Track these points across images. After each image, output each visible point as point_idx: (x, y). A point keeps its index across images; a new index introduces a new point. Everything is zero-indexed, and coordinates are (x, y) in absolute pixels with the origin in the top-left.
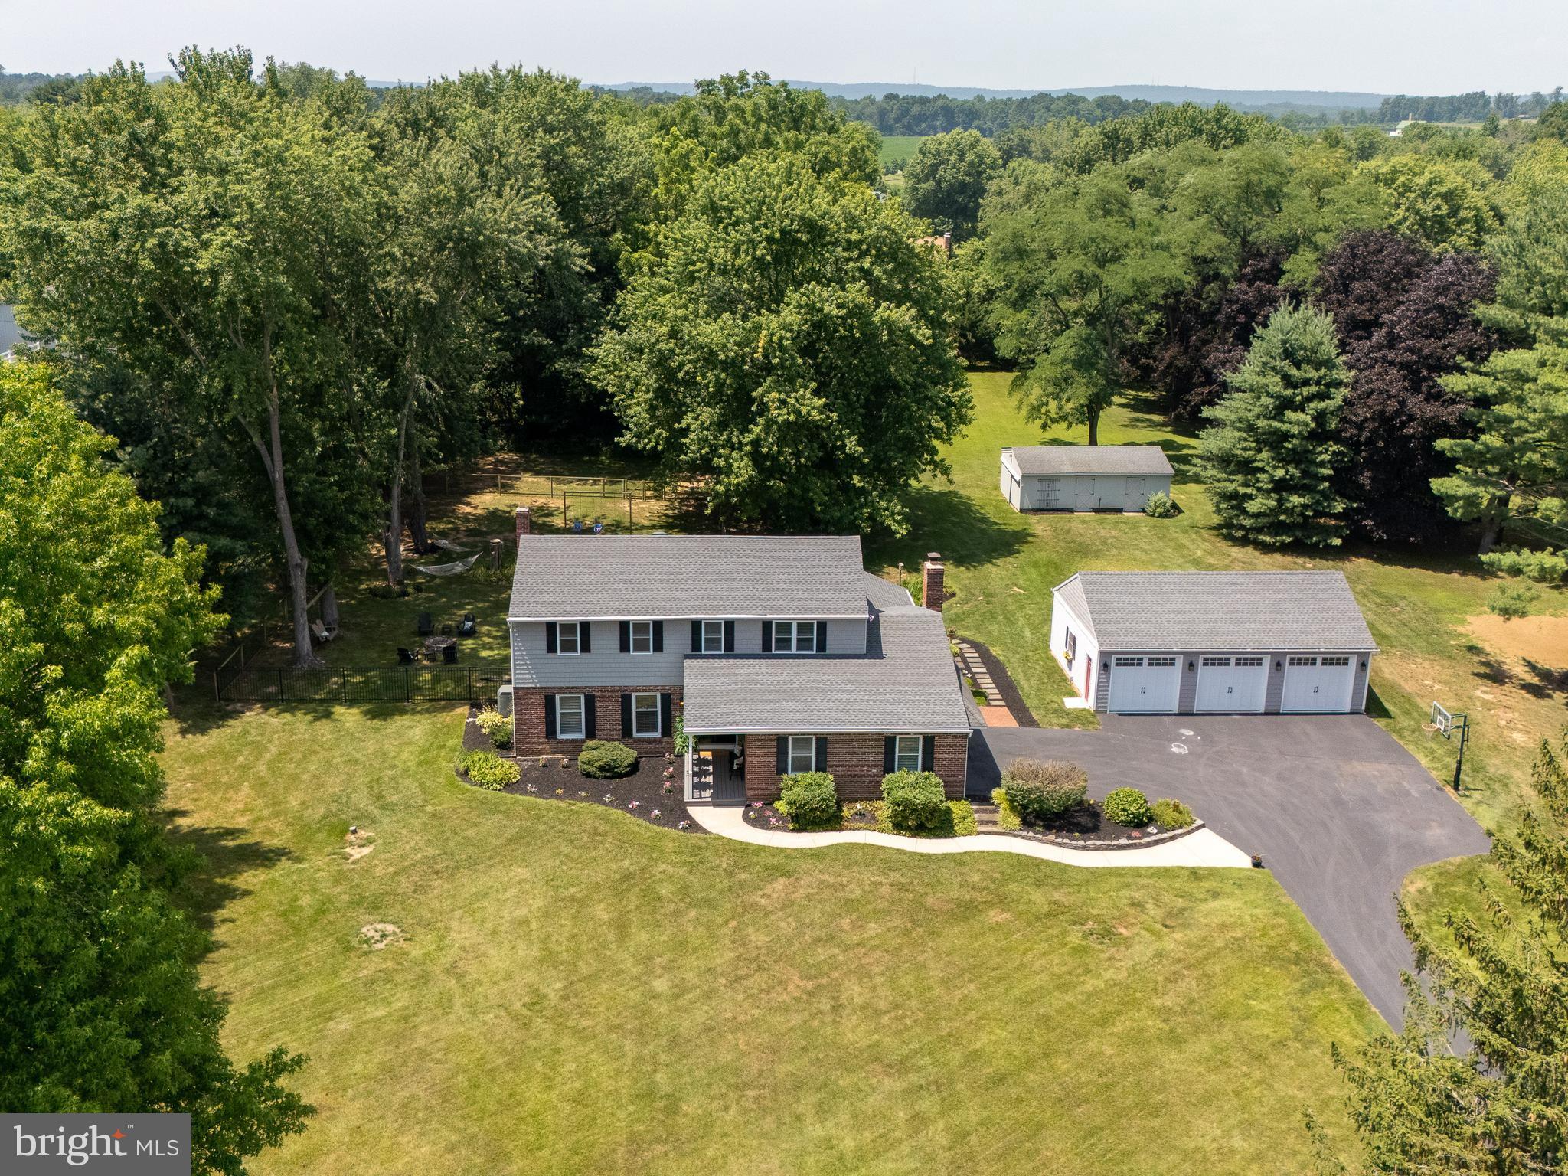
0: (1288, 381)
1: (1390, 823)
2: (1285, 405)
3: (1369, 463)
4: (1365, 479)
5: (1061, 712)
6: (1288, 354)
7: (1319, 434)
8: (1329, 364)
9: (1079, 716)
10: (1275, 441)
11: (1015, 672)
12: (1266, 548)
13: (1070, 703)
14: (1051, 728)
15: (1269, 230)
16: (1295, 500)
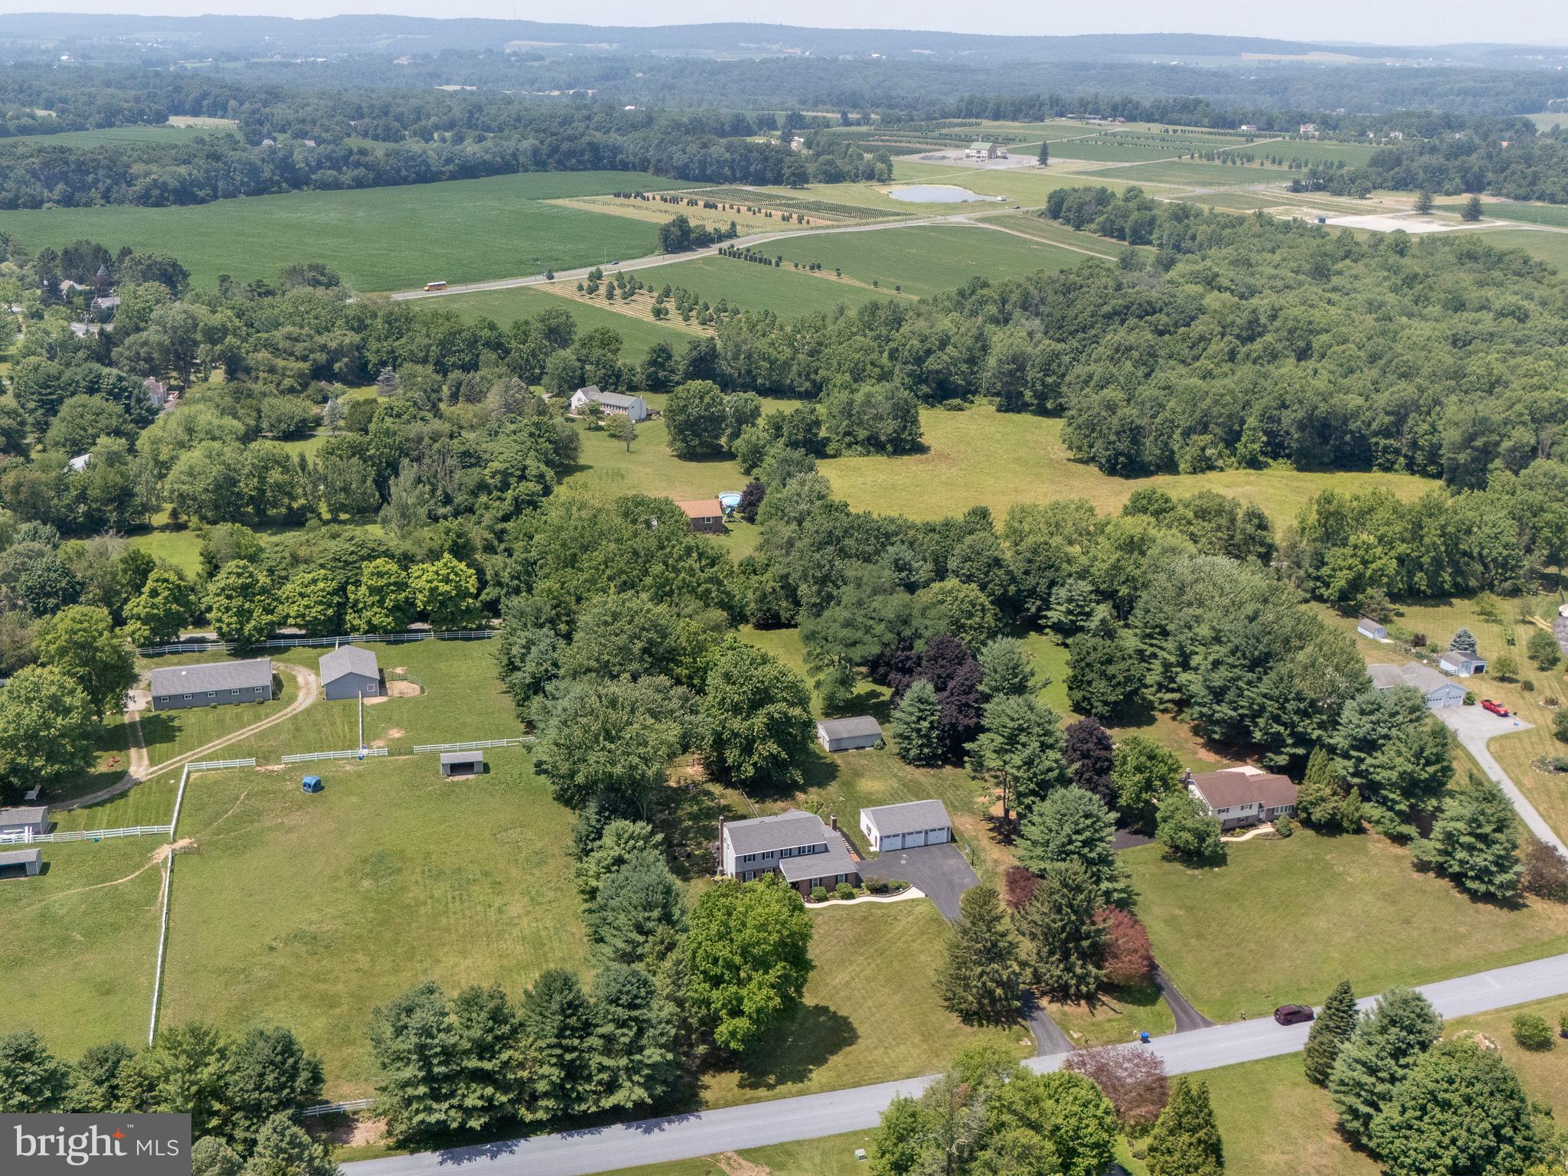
0: (920, 710)
1: (956, 879)
2: (920, 718)
3: (949, 736)
4: (947, 742)
5: (870, 853)
6: (920, 701)
7: (932, 728)
8: (933, 704)
9: (875, 854)
10: (918, 731)
11: (853, 838)
12: (918, 766)
13: (872, 849)
14: (869, 860)
15: (907, 632)
16: (926, 750)
